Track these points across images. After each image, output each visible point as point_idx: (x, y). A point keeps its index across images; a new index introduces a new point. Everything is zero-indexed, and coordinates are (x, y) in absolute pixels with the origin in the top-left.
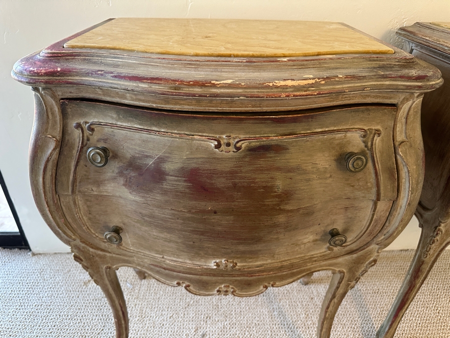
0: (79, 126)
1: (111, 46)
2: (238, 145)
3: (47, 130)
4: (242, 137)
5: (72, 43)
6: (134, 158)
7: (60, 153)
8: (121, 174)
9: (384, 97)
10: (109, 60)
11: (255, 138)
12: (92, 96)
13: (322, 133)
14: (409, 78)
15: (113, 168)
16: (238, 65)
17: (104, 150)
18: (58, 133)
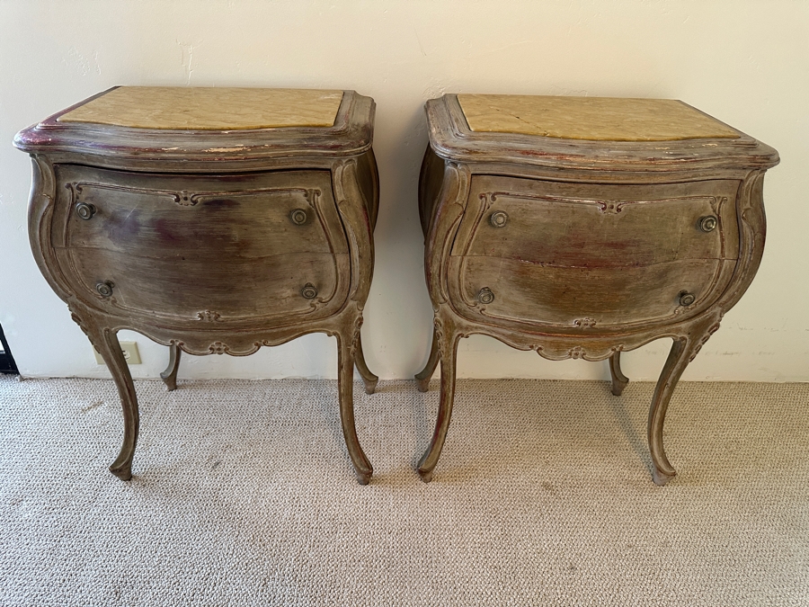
0: (69, 186)
1: (95, 121)
2: (194, 199)
3: (42, 189)
4: (197, 192)
5: (63, 117)
6: (114, 213)
7: (54, 210)
8: (105, 227)
9: (317, 163)
10: (91, 133)
11: (208, 194)
12: (79, 161)
13: (265, 191)
14: (326, 148)
15: (99, 223)
16: (187, 137)
17: (91, 207)
18: (52, 192)
